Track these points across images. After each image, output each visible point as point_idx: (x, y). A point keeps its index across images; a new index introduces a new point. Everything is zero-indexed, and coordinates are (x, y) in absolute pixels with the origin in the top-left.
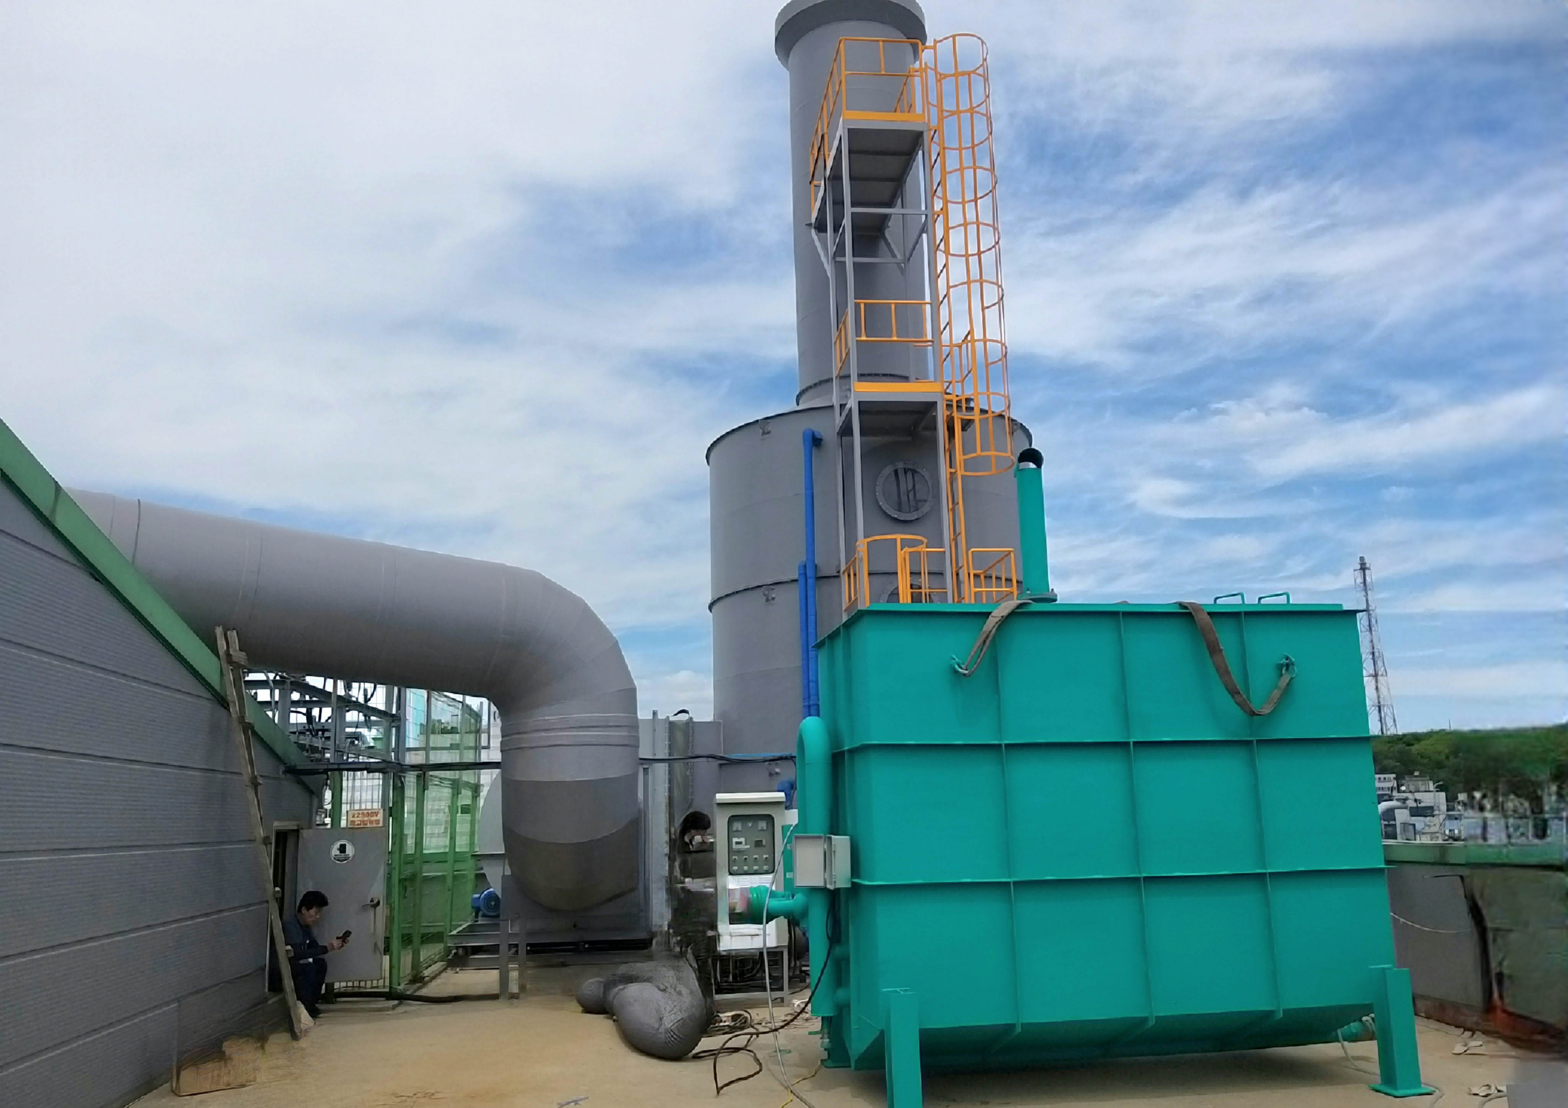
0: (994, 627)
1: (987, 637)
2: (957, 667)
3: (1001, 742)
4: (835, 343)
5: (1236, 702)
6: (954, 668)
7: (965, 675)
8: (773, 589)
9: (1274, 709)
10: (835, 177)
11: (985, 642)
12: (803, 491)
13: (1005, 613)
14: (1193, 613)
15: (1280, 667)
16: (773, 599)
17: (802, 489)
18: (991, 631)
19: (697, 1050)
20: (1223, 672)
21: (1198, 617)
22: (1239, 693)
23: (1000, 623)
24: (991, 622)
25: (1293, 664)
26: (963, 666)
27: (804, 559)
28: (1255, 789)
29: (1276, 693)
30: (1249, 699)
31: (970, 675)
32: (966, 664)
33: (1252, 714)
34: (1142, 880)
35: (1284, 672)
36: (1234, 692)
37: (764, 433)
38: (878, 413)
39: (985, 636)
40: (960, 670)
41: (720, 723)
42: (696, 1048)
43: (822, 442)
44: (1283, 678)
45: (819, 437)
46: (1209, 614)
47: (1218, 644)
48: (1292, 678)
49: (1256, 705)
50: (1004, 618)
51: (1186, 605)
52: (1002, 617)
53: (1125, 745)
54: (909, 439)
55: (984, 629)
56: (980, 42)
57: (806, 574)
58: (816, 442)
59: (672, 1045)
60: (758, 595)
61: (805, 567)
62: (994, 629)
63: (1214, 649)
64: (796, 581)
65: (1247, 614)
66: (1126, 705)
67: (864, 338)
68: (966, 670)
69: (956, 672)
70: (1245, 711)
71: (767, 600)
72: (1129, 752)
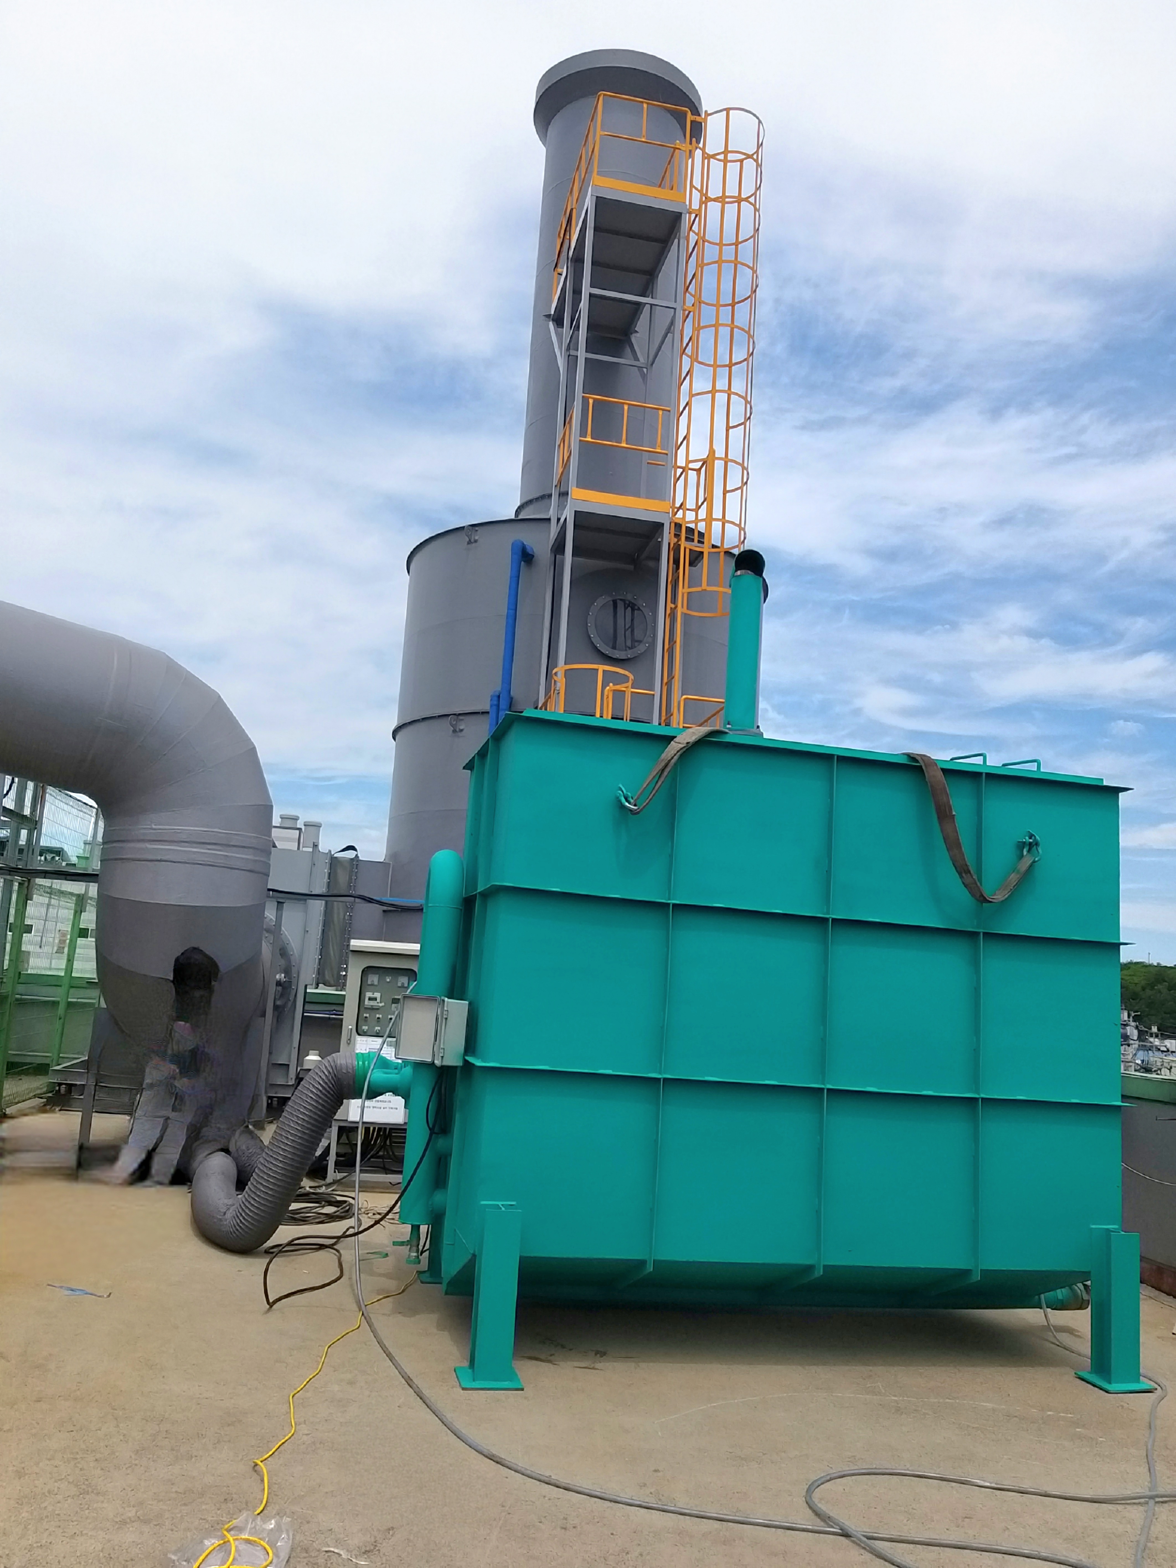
0: (675, 755)
1: (666, 766)
2: (623, 800)
3: (669, 902)
4: (559, 446)
5: (963, 883)
6: (620, 801)
7: (631, 810)
8: (462, 720)
9: (1009, 896)
10: (578, 260)
11: (663, 770)
12: (504, 611)
13: (692, 739)
14: (924, 768)
15: (1021, 845)
16: (461, 730)
17: (504, 610)
18: (670, 761)
19: (270, 1243)
20: (953, 844)
21: (929, 773)
22: (969, 872)
23: (684, 749)
24: (674, 748)
25: (1037, 844)
26: (632, 801)
27: (499, 688)
28: (976, 992)
29: (1014, 878)
30: (980, 880)
31: (638, 813)
32: (635, 798)
33: (982, 899)
34: (825, 1091)
35: (1025, 853)
36: (962, 870)
37: (470, 542)
38: (599, 530)
39: (663, 764)
40: (627, 804)
41: (389, 864)
42: (268, 1242)
43: (534, 559)
44: (1024, 860)
45: (530, 553)
46: (943, 770)
47: (951, 810)
48: (1034, 862)
49: (987, 892)
50: (690, 745)
51: (916, 756)
52: (688, 743)
53: (823, 921)
54: (631, 567)
55: (663, 756)
56: (757, 121)
57: (498, 706)
58: (526, 557)
59: (237, 1236)
60: (445, 723)
61: (499, 697)
62: (676, 758)
63: (944, 814)
64: (488, 713)
65: (990, 776)
66: (829, 872)
67: (589, 439)
68: (635, 805)
69: (623, 807)
70: (973, 895)
71: (454, 731)
72: (826, 929)
